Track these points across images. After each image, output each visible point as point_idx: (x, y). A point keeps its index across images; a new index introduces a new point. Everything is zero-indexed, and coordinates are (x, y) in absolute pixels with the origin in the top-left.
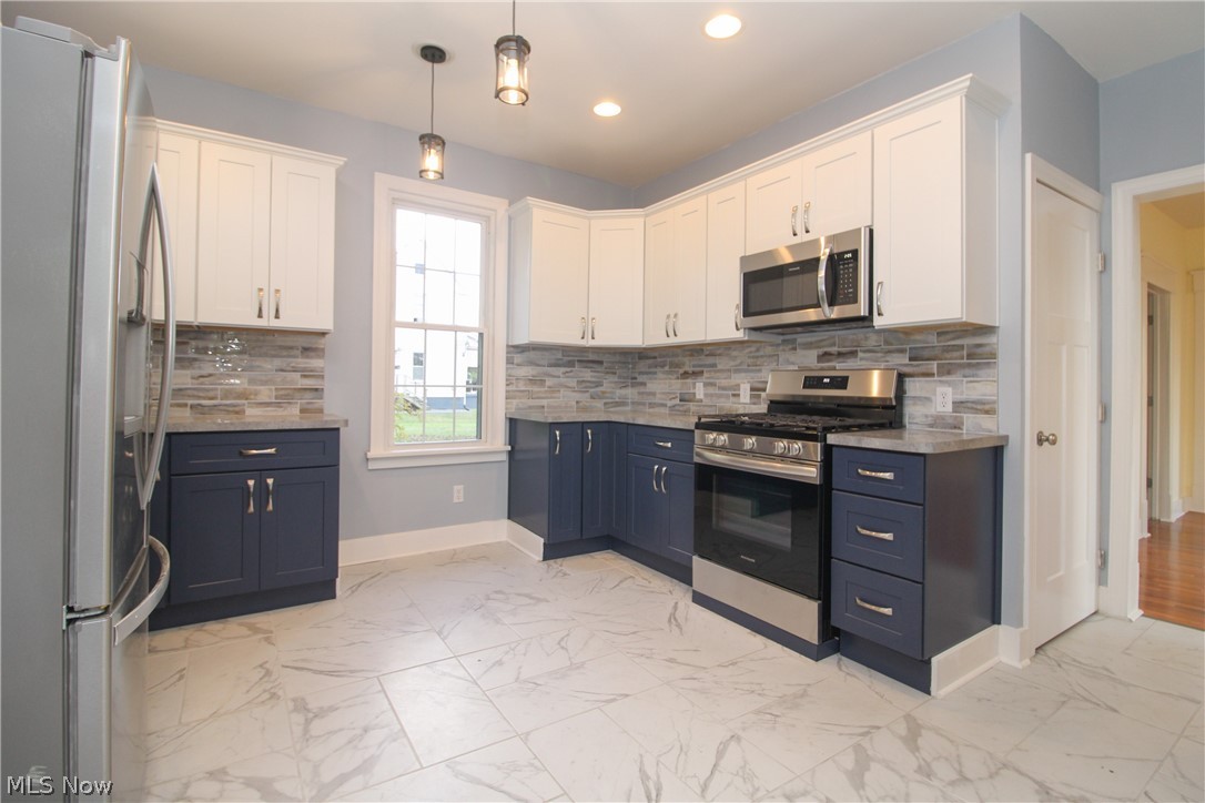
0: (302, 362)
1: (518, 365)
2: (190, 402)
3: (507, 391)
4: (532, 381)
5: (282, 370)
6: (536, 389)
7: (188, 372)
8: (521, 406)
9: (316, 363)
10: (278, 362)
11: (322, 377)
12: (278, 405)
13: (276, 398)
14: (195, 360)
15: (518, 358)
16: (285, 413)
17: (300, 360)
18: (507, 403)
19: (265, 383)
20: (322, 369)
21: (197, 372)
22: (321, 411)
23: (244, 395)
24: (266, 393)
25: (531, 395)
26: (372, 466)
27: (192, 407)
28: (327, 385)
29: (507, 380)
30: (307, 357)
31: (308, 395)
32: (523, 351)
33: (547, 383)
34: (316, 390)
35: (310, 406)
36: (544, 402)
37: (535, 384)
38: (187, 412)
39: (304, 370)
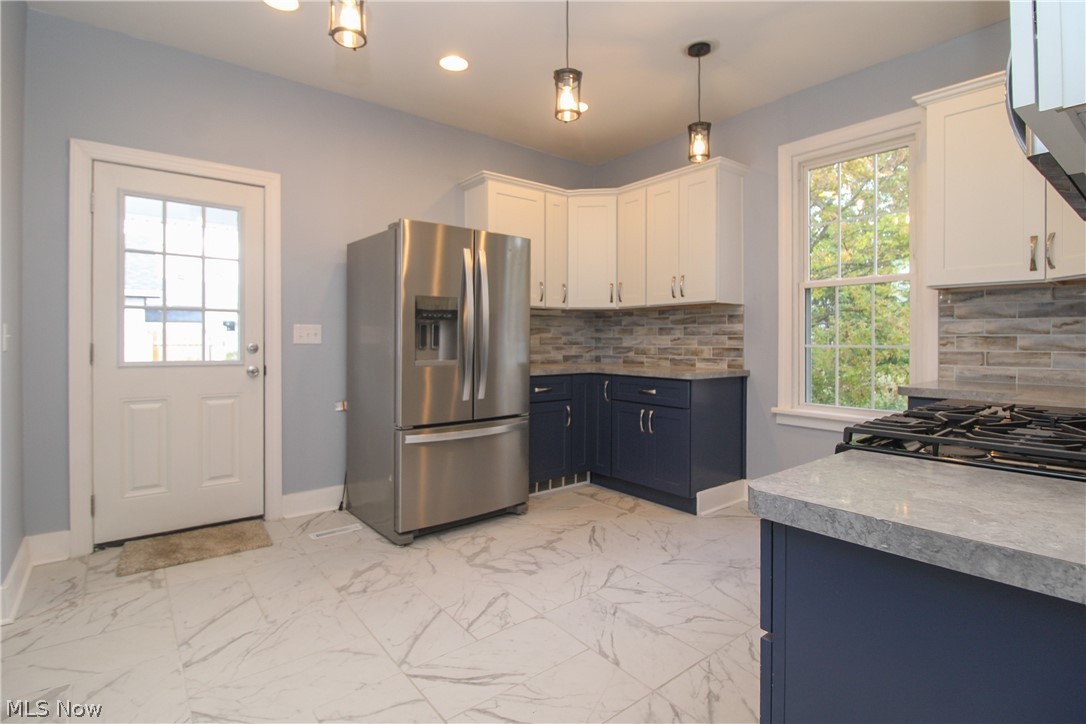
0: (728, 327)
1: (960, 317)
2: (670, 357)
3: (941, 353)
4: (989, 339)
5: (716, 334)
6: (995, 350)
7: (669, 337)
8: (967, 374)
9: (737, 327)
10: (713, 328)
11: (742, 339)
12: (714, 361)
13: (713, 355)
14: (672, 329)
15: (961, 309)
16: (719, 367)
17: (727, 325)
18: (940, 369)
19: (706, 344)
20: (742, 333)
21: (674, 337)
22: (741, 366)
23: (695, 353)
24: (707, 352)
25: (985, 360)
26: (779, 420)
27: (671, 360)
28: (746, 346)
29: (941, 338)
30: (732, 323)
31: (733, 354)
32: (971, 298)
33: (1020, 342)
34: (738, 349)
35: (734, 363)
36: (1014, 371)
37: (994, 343)
38: (667, 364)
39: (729, 333)
